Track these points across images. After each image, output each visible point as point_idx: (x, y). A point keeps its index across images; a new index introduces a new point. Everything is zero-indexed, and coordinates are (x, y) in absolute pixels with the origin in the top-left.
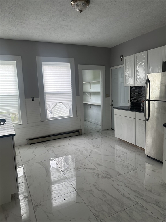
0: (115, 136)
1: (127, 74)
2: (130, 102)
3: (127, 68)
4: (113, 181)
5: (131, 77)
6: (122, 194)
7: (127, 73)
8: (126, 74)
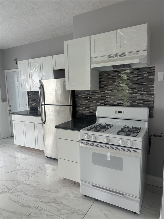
0: (15, 143)
1: (23, 79)
2: (29, 106)
3: (22, 73)
4: (11, 193)
5: (27, 82)
6: (21, 204)
7: (23, 77)
8: (21, 78)
